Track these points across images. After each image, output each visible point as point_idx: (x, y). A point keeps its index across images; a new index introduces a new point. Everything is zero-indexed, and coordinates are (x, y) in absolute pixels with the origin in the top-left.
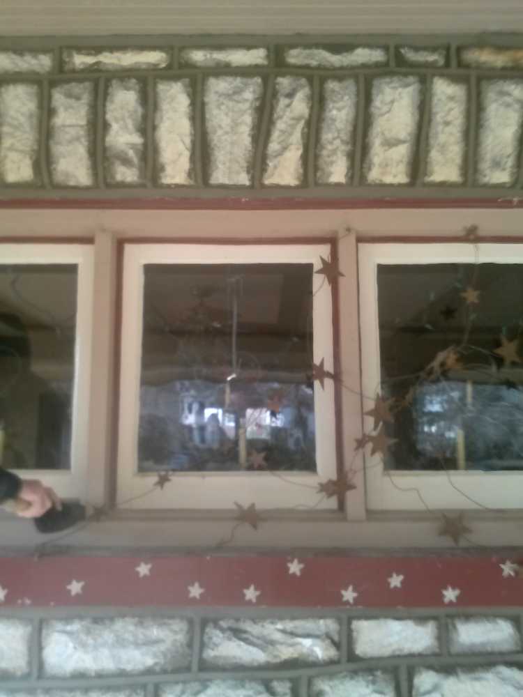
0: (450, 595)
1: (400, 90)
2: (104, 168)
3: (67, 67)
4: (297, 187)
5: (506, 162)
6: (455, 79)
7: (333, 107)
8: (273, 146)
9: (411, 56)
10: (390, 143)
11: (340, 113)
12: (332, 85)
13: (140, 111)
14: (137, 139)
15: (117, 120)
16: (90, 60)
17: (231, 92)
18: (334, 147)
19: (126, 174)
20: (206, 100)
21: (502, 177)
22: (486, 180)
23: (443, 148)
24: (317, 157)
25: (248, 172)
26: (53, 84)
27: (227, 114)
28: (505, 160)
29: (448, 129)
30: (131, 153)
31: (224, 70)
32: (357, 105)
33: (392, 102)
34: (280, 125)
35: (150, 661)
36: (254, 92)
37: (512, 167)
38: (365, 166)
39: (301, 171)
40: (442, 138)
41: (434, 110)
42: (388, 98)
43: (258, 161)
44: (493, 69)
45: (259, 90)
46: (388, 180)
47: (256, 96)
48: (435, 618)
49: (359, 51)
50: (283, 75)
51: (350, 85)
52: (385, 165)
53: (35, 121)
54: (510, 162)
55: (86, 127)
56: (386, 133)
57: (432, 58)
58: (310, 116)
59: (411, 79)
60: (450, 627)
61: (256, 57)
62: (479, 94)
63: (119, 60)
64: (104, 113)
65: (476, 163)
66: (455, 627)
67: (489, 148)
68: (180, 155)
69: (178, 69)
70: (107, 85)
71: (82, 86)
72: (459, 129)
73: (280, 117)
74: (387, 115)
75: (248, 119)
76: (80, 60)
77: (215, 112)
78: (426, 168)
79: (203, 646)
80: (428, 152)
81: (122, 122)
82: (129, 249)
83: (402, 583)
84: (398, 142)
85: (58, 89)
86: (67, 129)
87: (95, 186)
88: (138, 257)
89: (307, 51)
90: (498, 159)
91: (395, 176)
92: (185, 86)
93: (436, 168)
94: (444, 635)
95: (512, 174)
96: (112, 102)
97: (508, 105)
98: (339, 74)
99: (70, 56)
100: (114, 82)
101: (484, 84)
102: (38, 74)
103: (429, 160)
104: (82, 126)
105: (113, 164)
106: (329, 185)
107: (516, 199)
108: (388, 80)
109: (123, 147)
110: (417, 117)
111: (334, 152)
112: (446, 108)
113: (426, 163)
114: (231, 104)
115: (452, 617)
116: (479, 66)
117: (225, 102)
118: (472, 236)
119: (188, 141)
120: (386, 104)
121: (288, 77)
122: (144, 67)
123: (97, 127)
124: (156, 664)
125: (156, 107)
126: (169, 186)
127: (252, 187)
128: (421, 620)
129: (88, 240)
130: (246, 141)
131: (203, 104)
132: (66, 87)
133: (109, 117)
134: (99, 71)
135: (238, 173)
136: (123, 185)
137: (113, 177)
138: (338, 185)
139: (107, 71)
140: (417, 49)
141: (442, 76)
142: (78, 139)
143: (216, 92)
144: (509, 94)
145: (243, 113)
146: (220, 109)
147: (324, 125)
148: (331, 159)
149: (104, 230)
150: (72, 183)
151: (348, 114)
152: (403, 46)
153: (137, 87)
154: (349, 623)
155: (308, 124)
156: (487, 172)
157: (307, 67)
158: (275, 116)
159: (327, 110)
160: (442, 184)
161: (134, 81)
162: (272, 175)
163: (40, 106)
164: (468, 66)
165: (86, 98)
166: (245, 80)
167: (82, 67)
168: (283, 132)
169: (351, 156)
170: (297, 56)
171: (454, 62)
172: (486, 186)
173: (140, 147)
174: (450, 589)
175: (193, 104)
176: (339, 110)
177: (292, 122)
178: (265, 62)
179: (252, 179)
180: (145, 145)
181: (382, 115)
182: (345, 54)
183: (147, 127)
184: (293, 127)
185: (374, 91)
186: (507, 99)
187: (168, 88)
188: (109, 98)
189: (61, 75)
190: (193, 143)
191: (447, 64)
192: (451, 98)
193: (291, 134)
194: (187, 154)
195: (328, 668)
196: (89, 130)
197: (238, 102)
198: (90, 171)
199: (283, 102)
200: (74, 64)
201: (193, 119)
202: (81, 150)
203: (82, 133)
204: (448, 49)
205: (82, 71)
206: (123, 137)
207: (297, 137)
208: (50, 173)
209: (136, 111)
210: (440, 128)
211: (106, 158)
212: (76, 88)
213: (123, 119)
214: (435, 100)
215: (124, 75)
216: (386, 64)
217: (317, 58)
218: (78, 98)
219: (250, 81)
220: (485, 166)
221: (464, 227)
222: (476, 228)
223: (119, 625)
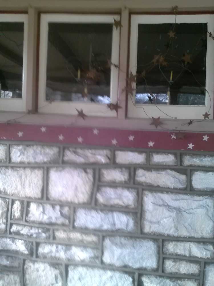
0: (151, 144)
35: (45, 160)
48: (145, 152)
60: (151, 156)
66: (152, 156)
79: (63, 156)
82: (43, 16)
83: (134, 139)
88: (46, 19)
94: (148, 159)
115: (152, 152)
124: (47, 160)
128: (140, 152)
149: (31, 7)
154: (114, 152)
174: (151, 142)
195: (106, 166)
221: (172, 7)
222: (177, 7)
223: (35, 147)
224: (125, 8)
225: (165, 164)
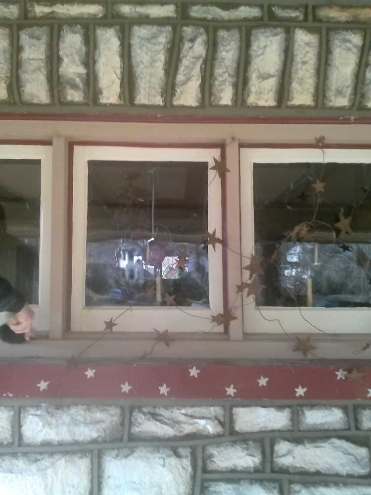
0: (300, 391)
1: (271, 38)
2: (58, 91)
3: (30, 15)
4: (196, 108)
5: (346, 92)
6: (310, 30)
7: (223, 50)
8: (180, 78)
9: (279, 12)
10: (264, 77)
11: (228, 54)
12: (222, 33)
13: (84, 49)
14: (82, 70)
15: (67, 56)
16: (47, 10)
17: (149, 37)
18: (224, 79)
19: (75, 96)
20: (132, 42)
21: (343, 102)
22: (331, 104)
23: (301, 82)
24: (211, 86)
25: (162, 96)
26: (20, 27)
27: (147, 53)
28: (345, 89)
29: (304, 67)
30: (78, 80)
31: (145, 20)
32: (240, 48)
33: (265, 47)
34: (185, 62)
35: (95, 435)
36: (166, 37)
37: (350, 95)
38: (245, 93)
39: (200, 96)
40: (300, 74)
41: (295, 53)
42: (262, 44)
43: (169, 88)
44: (339, 22)
45: (170, 36)
46: (262, 103)
47: (168, 40)
48: (289, 407)
49: (242, 8)
50: (187, 25)
51: (235, 33)
52: (260, 93)
53: (8, 55)
54: (349, 91)
55: (44, 61)
56: (261, 69)
57: (294, 14)
58: (207, 55)
59: (279, 30)
60: (300, 412)
61: (168, 11)
62: (328, 41)
63: (68, 10)
64: (58, 50)
65: (324, 91)
66: (303, 412)
67: (334, 81)
68: (113, 82)
69: (111, 19)
70: (60, 30)
71: (41, 29)
72: (313, 67)
73: (186, 56)
74: (261, 57)
75: (162, 57)
76: (40, 10)
77: (138, 51)
78: (288, 95)
79: (131, 424)
80: (290, 83)
81: (70, 57)
82: (77, 149)
83: (267, 383)
84: (270, 76)
85: (24, 31)
86: (31, 62)
87: (52, 104)
88: (84, 156)
89: (205, 8)
90: (340, 89)
91: (266, 101)
92: (117, 32)
93: (296, 95)
94: (296, 418)
95: (350, 100)
96: (63, 42)
97: (349, 50)
98: (228, 25)
99: (33, 6)
100: (65, 28)
101: (332, 34)
102: (9, 19)
103: (291, 89)
104: (42, 60)
105: (65, 87)
106: (220, 106)
107: (352, 118)
108: (262, 30)
109: (72, 76)
110: (283, 58)
111: (224, 82)
112: (304, 52)
113: (289, 91)
114: (149, 45)
115: (301, 406)
116: (329, 20)
117: (146, 44)
118: (320, 144)
119: (119, 72)
120: (261, 49)
121: (191, 27)
122: (86, 16)
123: (53, 60)
124: (99, 437)
125: (95, 47)
126: (105, 105)
127: (165, 106)
128: (280, 408)
129: (47, 143)
130: (161, 73)
131: (130, 46)
132: (30, 30)
133: (61, 53)
134: (54, 18)
135: (155, 96)
136: (72, 103)
137: (65, 98)
138: (226, 106)
139: (60, 19)
140: (284, 7)
141: (301, 27)
142: (39, 69)
143: (139, 37)
144: (349, 41)
145: (158, 52)
146: (142, 49)
147: (217, 63)
148: (222, 87)
149: (59, 136)
150: (35, 102)
151: (233, 55)
152: (274, 6)
153: (82, 32)
154: (231, 409)
155: (205, 62)
156: (332, 98)
157: (205, 19)
158: (181, 55)
159: (219, 51)
160: (301, 107)
161: (79, 26)
162: (180, 98)
163: (11, 44)
164: (321, 21)
165: (44, 39)
166: (159, 28)
167: (41, 15)
168: (187, 67)
169: (235, 86)
170: (197, 12)
171: (310, 18)
172: (331, 108)
173: (85, 76)
174: (300, 387)
175: (122, 45)
176: (227, 52)
177: (194, 60)
178: (175, 15)
179: (165, 101)
180: (88, 74)
181: (258, 56)
182: (232, 10)
183: (89, 61)
184: (194, 64)
185: (252, 38)
186: (348, 45)
187: (104, 32)
188: (61, 39)
189: (26, 21)
190: (122, 73)
191: (306, 19)
192: (307, 44)
193: (192, 69)
194: (118, 82)
195: (216, 440)
196: (47, 63)
197: (155, 44)
198: (48, 93)
199: (187, 45)
200: (35, 13)
201: (122, 56)
202: (42, 77)
203: (42, 64)
204: (306, 7)
205: (42, 18)
206: (72, 69)
207: (197, 72)
208: (20, 95)
209: (81, 49)
210: (299, 66)
211: (59, 83)
212: (37, 31)
213: (72, 55)
214: (296, 46)
215: (73, 22)
216: (261, 19)
217: (212, 13)
218: (38, 39)
219: (163, 29)
220: (331, 94)
221: (315, 138)
222: (324, 138)
223: (73, 411)
224: (233, 139)
225: (326, 427)
